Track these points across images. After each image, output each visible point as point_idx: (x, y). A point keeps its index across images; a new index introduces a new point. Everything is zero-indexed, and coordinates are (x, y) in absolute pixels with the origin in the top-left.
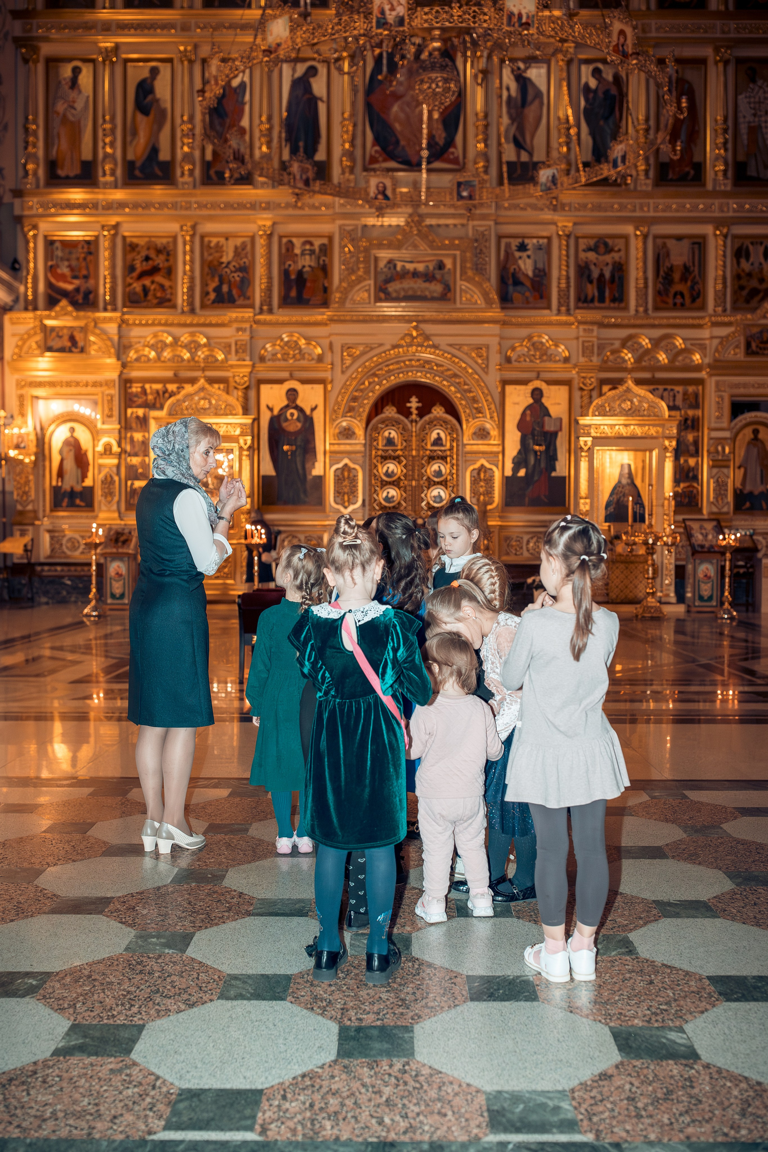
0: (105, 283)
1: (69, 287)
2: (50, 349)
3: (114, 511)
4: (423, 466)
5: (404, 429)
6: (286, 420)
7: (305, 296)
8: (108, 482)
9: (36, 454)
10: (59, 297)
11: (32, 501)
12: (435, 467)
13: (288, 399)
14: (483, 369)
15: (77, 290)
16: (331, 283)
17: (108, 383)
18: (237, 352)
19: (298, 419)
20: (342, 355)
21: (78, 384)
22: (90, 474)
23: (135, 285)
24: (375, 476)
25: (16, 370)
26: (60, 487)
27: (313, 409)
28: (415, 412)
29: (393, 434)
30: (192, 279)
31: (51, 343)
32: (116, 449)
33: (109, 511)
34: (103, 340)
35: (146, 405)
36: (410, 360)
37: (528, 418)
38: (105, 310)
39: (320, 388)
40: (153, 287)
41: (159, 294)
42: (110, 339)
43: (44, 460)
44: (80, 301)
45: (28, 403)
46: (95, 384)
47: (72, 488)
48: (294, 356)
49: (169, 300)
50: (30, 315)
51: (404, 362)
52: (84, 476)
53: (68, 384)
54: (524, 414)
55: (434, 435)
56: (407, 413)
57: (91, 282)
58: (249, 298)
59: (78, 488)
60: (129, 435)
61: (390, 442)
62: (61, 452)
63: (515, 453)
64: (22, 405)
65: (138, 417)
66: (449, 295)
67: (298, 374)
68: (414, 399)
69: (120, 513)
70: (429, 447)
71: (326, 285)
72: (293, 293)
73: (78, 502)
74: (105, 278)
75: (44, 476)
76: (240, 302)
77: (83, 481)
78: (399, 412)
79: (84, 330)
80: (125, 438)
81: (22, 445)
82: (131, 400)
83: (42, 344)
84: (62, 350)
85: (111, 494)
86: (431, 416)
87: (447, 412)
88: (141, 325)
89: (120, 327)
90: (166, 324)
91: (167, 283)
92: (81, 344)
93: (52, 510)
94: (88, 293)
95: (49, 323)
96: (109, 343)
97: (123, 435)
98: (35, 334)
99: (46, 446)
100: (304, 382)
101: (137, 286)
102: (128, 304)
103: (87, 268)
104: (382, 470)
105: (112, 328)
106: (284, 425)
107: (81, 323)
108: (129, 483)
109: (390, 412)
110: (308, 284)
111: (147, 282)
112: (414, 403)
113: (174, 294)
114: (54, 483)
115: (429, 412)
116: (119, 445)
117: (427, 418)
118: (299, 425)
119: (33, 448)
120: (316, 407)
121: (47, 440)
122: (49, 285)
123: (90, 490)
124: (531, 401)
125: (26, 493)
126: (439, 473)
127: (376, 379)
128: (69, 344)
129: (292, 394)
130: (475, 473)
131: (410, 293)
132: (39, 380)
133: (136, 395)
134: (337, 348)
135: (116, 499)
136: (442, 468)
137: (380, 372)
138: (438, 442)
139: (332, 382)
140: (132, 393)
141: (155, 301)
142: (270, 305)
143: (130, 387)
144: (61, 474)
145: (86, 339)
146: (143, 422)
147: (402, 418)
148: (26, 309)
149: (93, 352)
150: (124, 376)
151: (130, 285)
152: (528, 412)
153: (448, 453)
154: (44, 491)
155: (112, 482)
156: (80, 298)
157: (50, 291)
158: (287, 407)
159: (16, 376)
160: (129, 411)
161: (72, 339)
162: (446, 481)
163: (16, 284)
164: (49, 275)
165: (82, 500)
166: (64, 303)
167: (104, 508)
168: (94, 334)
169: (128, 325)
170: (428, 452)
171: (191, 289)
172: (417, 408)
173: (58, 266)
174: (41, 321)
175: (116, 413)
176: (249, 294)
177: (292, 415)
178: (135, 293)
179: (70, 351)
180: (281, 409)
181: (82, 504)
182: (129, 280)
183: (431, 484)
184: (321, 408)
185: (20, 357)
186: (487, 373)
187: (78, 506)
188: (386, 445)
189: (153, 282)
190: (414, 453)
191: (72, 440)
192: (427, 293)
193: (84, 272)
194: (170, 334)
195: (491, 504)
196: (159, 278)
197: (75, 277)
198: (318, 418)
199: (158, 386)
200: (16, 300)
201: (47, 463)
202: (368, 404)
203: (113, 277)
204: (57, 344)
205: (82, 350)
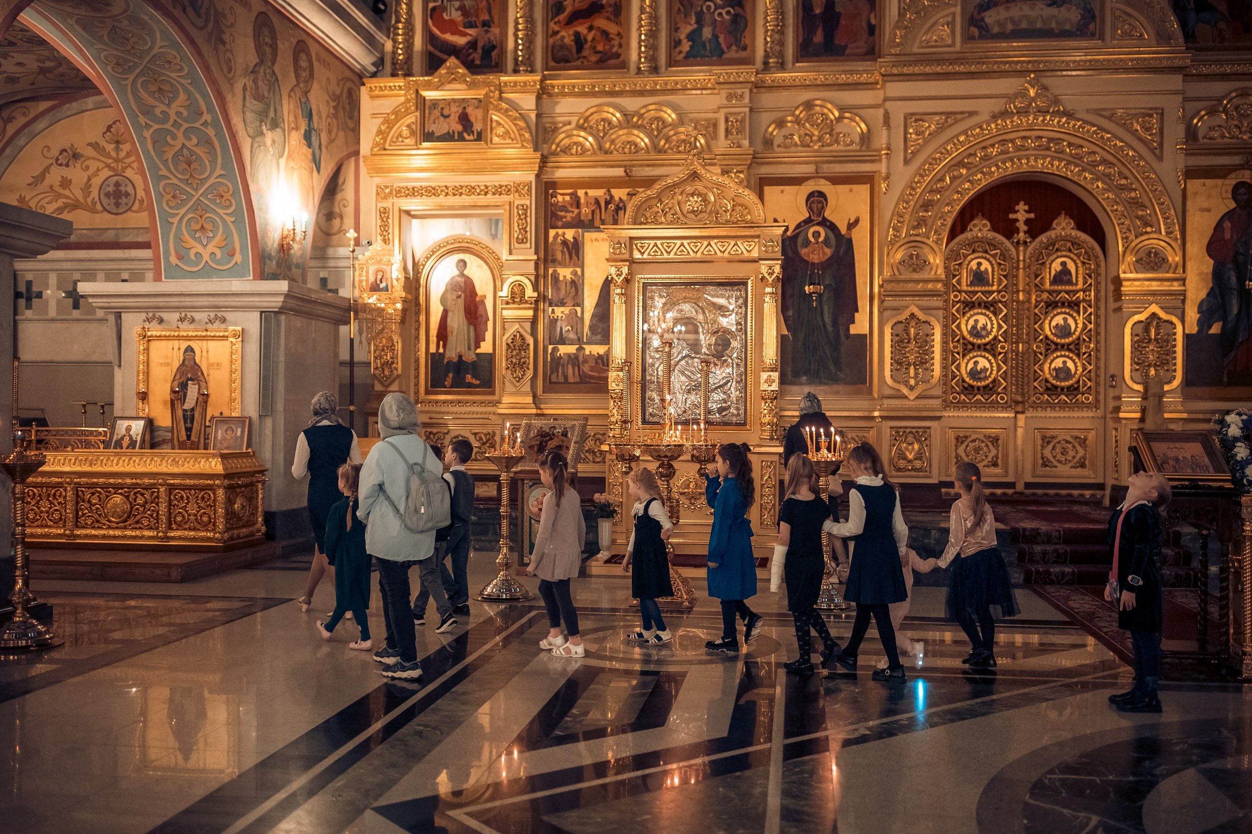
0: (517, 30)
1: (461, 41)
2: (429, 137)
3: (526, 394)
4: (1037, 318)
5: (1004, 256)
6: (807, 243)
7: (840, 39)
8: (517, 346)
9: (405, 301)
10: (445, 57)
11: (398, 376)
12: (1059, 320)
13: (810, 209)
14: (1152, 150)
15: (473, 44)
16: (881, 18)
17: (518, 188)
18: (727, 132)
19: (826, 242)
20: (906, 133)
21: (472, 190)
22: (489, 335)
23: (563, 33)
24: (954, 334)
25: (378, 171)
26: (442, 355)
27: (851, 226)
28: (1023, 227)
29: (986, 265)
30: (654, 19)
31: (431, 127)
32: (530, 293)
33: (518, 393)
34: (514, 120)
35: (578, 223)
36: (1024, 138)
37: (1227, 236)
38: (516, 71)
39: (863, 190)
40: (590, 37)
41: (600, 48)
42: (523, 117)
43: (418, 313)
44: (478, 62)
45: (393, 221)
46: (499, 190)
47: (460, 357)
48: (820, 139)
49: (617, 56)
50: (400, 82)
51: (1012, 141)
52: (479, 339)
53: (458, 191)
54: (1219, 227)
55: (1056, 266)
56: (1008, 229)
57: (495, 31)
58: (745, 48)
59: (470, 357)
60: (551, 271)
61: (979, 278)
62: (443, 300)
63: (1203, 294)
64: (384, 227)
65: (565, 243)
66: (1092, 27)
67: (826, 168)
68: (1022, 207)
69: (535, 397)
70: (1047, 285)
71: (873, 22)
72: (818, 38)
73: (469, 378)
74: (517, 23)
75: (417, 337)
76: (732, 54)
77: (478, 346)
78: (995, 229)
79: (483, 104)
80: (545, 277)
81: (382, 285)
82: (554, 215)
83: (417, 128)
84: (448, 137)
85: (522, 365)
86: (1052, 234)
87: (1080, 227)
88: (572, 94)
89: (539, 98)
90: (612, 94)
91: (612, 29)
92: (478, 126)
93: (427, 392)
94: (489, 49)
95: (430, 95)
96: (522, 124)
97: (542, 272)
98: (407, 113)
99: (422, 290)
100: (836, 180)
101: (567, 36)
102: (552, 64)
103: (490, 11)
104: (965, 325)
105: (528, 102)
106: (803, 252)
107: (480, 93)
108: (550, 347)
109: (980, 228)
110: (843, 22)
111: (582, 29)
112: (1021, 214)
113: (624, 45)
114: (433, 349)
115: (1047, 227)
116: (536, 288)
117: (1043, 238)
118: (828, 252)
119: (399, 291)
120: (857, 221)
121: (422, 281)
122: (430, 38)
123: (490, 358)
124: (1233, 205)
125: (389, 364)
126: (1064, 331)
127: (964, 171)
128: (460, 128)
129: (817, 200)
130: (1139, 329)
131: (1024, 25)
132: (410, 185)
133: (563, 208)
134: (897, 120)
135: (530, 374)
136: (1071, 321)
137: (971, 160)
138: (1063, 277)
139: (887, 178)
140: (556, 205)
141: (594, 58)
142: (781, 55)
143: (554, 195)
144: (443, 334)
145: (486, 118)
146: (575, 250)
147: (1000, 238)
148: (394, 75)
149: (496, 139)
150: (545, 177)
151: (556, 33)
152: (1227, 225)
153: (1081, 295)
154: (417, 361)
155: (524, 347)
156: (477, 57)
157: (430, 48)
158: (808, 222)
159: (377, 180)
160: (552, 233)
161: (464, 119)
162: (1077, 343)
163: (380, 37)
164: (430, 22)
165: (473, 376)
166: (452, 61)
167: (509, 387)
168: (498, 109)
169: (550, 95)
170: (1045, 296)
171: (653, 34)
172: (1027, 222)
173: (443, 8)
174: (417, 91)
175: (531, 235)
176: (747, 41)
177: (816, 234)
178: (563, 47)
179: (462, 139)
180: (798, 226)
181: (474, 381)
182: (553, 26)
183: (1051, 347)
184: (865, 223)
185: (381, 148)
186: (1160, 158)
187: (470, 385)
188: (972, 284)
189: (591, 28)
190: (1021, 296)
191: (461, 280)
192: (1054, 25)
193: (485, 17)
194: (617, 107)
195: (1169, 382)
196: (601, 22)
197: (471, 25)
198: (861, 240)
199: (598, 193)
200: (380, 63)
201: (422, 318)
202: (951, 212)
203: (530, 20)
204: (440, 127)
205: (479, 137)
